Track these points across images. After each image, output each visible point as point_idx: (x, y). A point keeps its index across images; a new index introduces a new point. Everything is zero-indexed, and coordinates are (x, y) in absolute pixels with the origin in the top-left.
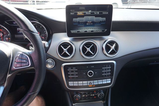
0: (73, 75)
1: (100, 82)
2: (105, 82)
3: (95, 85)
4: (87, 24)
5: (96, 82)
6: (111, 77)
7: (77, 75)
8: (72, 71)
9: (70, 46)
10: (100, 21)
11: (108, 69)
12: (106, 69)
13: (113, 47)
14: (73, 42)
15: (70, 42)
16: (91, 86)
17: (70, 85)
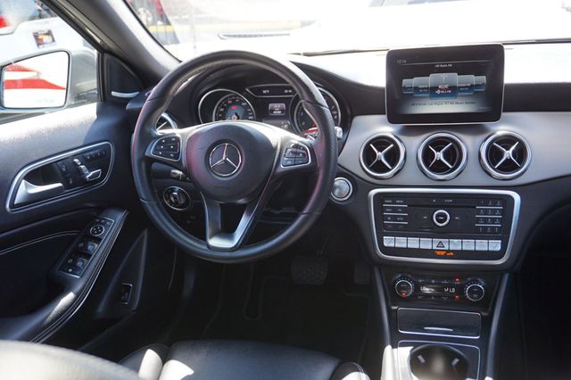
0: (394, 218)
1: (469, 245)
2: (482, 245)
3: (452, 251)
4: (438, 92)
5: (455, 244)
6: (502, 234)
7: (405, 219)
8: (394, 210)
9: (392, 145)
10: (472, 86)
11: (494, 212)
12: (486, 212)
13: (508, 154)
14: (401, 137)
15: (392, 136)
16: (443, 253)
17: (385, 244)
